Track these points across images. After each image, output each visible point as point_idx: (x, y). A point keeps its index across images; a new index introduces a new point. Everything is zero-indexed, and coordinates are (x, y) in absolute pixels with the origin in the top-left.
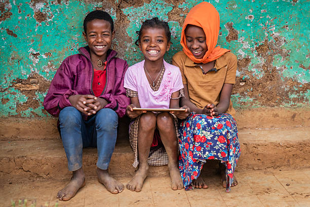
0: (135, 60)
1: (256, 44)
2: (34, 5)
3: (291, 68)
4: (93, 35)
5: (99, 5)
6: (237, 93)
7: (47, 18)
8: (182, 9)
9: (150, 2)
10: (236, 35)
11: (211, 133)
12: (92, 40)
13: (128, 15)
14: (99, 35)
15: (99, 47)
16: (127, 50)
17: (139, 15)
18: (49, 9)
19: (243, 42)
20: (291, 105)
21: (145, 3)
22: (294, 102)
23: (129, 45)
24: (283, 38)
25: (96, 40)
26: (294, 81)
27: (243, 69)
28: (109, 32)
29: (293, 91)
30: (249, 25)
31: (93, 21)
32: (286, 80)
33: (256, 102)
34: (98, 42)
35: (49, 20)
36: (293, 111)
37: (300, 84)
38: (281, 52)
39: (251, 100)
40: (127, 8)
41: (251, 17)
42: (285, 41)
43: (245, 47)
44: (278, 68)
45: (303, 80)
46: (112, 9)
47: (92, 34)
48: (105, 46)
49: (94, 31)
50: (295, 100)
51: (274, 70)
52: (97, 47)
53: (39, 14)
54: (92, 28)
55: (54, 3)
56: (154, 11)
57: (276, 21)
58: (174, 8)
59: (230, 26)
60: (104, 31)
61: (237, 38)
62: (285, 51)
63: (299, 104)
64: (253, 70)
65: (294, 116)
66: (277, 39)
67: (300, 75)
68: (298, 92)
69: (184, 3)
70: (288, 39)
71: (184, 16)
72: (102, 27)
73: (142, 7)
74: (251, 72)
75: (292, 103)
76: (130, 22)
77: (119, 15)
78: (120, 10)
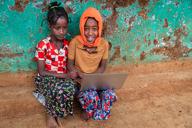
0: (118, 37)
1: (175, 30)
2: (65, 3)
3: (186, 41)
5: (104, 5)
6: (162, 54)
7: (73, 12)
8: (146, 10)
9: (131, 5)
10: (168, 25)
13: (119, 12)
16: (115, 31)
17: (124, 12)
18: (75, 6)
19: (170, 29)
20: (183, 59)
21: (128, 6)
22: (184, 57)
23: (116, 29)
24: (186, 27)
26: (186, 48)
27: (167, 42)
29: (185, 52)
30: (174, 20)
32: (183, 47)
33: (169, 58)
35: (74, 13)
36: (184, 62)
37: (189, 49)
38: (184, 34)
39: (167, 57)
40: (119, 8)
41: (176, 16)
42: (187, 28)
43: (170, 31)
44: (181, 42)
45: (190, 47)
46: (111, 8)
50: (185, 56)
51: (180, 42)
53: (68, 8)
55: (78, 2)
56: (132, 10)
57: (186, 18)
58: (142, 9)
59: (166, 20)
61: (168, 26)
62: (186, 33)
63: (186, 58)
64: (171, 42)
65: (183, 64)
66: (184, 27)
67: (189, 45)
68: (186, 53)
69: (148, 6)
70: (189, 28)
71: (146, 14)
73: (126, 8)
74: (170, 43)
75: (183, 58)
76: (119, 16)
77: (114, 11)
78: (115, 9)
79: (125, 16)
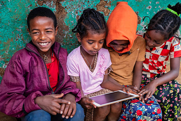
4: (36, 33)
11: (151, 117)
12: (36, 37)
13: (66, 7)
14: (43, 32)
15: (43, 44)
16: (65, 36)
17: (74, 7)
23: (66, 32)
25: (39, 38)
28: (52, 29)
31: (36, 18)
34: (41, 40)
40: (65, 1)
46: (52, 2)
47: (35, 31)
48: (49, 42)
49: (37, 28)
52: (41, 44)
54: (34, 25)
60: (47, 27)
72: (45, 25)
76: (67, 13)
77: (58, 7)
78: (59, 3)
79: (77, 13)
